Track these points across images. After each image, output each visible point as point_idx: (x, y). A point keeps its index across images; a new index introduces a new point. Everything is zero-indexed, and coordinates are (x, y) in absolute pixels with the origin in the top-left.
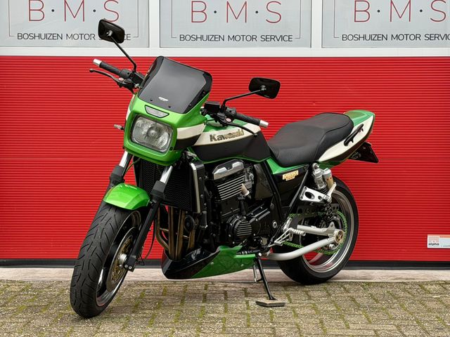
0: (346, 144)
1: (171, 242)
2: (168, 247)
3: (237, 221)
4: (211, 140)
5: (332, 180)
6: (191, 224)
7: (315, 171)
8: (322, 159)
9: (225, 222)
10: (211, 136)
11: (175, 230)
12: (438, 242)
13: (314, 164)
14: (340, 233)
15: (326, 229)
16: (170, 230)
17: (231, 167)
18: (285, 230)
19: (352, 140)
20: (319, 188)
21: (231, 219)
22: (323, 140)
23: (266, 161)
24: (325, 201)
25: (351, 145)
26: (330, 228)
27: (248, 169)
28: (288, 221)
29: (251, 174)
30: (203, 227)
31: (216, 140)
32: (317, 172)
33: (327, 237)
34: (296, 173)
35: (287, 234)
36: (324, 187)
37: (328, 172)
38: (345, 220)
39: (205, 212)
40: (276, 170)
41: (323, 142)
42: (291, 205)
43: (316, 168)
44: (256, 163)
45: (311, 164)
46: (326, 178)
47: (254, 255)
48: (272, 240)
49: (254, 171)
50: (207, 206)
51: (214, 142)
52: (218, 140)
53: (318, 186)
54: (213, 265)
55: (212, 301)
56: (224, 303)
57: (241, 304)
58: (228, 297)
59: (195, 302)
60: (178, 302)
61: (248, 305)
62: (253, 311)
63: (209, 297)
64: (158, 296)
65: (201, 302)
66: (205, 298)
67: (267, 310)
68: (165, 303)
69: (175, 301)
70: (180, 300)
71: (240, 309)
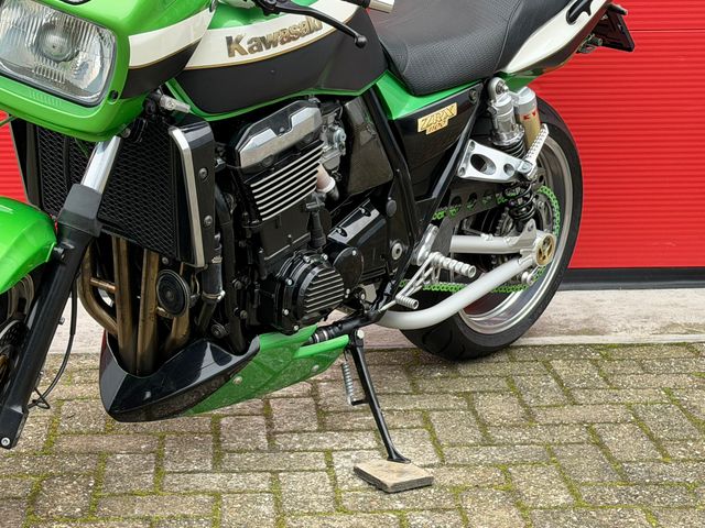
0: (571, 19)
1: (123, 319)
2: (116, 326)
3: (306, 272)
4: (231, 54)
5: (535, 119)
6: (179, 294)
7: (498, 97)
8: (514, 66)
9: (271, 277)
10: (229, 40)
11: (135, 288)
13: (496, 82)
14: (547, 241)
15: (516, 239)
16: (120, 288)
17: (288, 125)
18: (423, 260)
19: (587, 8)
20: (506, 141)
21: (287, 264)
22: (517, 15)
23: (375, 88)
24: (521, 176)
25: (584, 19)
26: (525, 234)
27: (331, 117)
28: (430, 235)
29: (340, 132)
30: (210, 296)
31: (243, 52)
32: (502, 101)
33: (517, 255)
34: (452, 110)
35: (427, 269)
36: (517, 137)
37: (527, 97)
38: (555, 202)
39: (217, 260)
40: (402, 106)
41: (519, 19)
42: (435, 195)
43: (500, 90)
44: (350, 98)
45: (487, 81)
46: (521, 114)
47: (345, 339)
48: (388, 289)
49: (345, 121)
50: (222, 241)
51: (238, 59)
52: (251, 50)
53: (504, 135)
54: (240, 384)
55: (236, 456)
56: (271, 472)
57: (314, 471)
58: (275, 433)
59: (191, 468)
60: (147, 467)
61: (335, 478)
62: (354, 520)
63: (228, 436)
64: (95, 438)
65: (210, 467)
66: (218, 442)
67: (389, 511)
68: (113, 480)
69: (140, 461)
70: (152, 456)
71: (316, 504)
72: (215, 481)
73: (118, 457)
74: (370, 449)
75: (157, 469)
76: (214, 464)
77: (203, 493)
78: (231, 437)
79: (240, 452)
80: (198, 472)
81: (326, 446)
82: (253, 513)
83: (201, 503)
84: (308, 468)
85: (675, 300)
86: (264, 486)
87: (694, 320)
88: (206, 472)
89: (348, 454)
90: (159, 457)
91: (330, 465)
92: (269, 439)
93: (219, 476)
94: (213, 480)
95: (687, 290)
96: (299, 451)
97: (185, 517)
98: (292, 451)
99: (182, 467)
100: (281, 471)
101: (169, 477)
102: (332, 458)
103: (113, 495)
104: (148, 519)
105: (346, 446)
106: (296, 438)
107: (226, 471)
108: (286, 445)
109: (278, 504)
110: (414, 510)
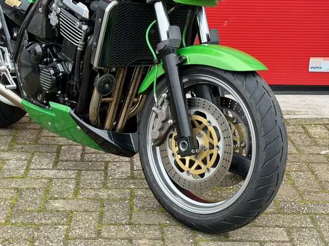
12: (320, 65)
55: (65, 163)
56: (79, 170)
57: (98, 170)
58: (85, 154)
59: (43, 167)
60: (22, 166)
61: (107, 174)
62: (110, 192)
63: (63, 154)
64: (2, 153)
65: (51, 167)
66: (58, 156)
67: (127, 188)
68: (6, 171)
69: (20, 163)
70: (26, 162)
71: (95, 184)
72: (52, 173)
73: (11, 161)
74: (126, 162)
75: (27, 167)
76: (53, 166)
77: (45, 178)
78: (65, 154)
79: (66, 161)
80: (45, 169)
81: (107, 160)
82: (66, 187)
83: (43, 182)
84: (95, 169)
85: (284, 100)
86: (74, 176)
87: (291, 109)
88: (49, 169)
89: (116, 163)
90: (30, 162)
91: (106, 168)
92: (81, 156)
93: (54, 171)
94: (51, 173)
95: (291, 95)
96: (94, 161)
97: (34, 188)
98: (90, 162)
99: (38, 167)
100: (83, 170)
101: (32, 171)
102: (108, 165)
103: (4, 178)
104: (17, 189)
105: (116, 160)
106: (94, 156)
107: (58, 169)
108: (88, 159)
109: (77, 184)
110: (138, 188)
